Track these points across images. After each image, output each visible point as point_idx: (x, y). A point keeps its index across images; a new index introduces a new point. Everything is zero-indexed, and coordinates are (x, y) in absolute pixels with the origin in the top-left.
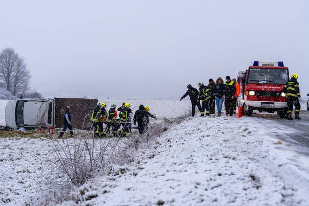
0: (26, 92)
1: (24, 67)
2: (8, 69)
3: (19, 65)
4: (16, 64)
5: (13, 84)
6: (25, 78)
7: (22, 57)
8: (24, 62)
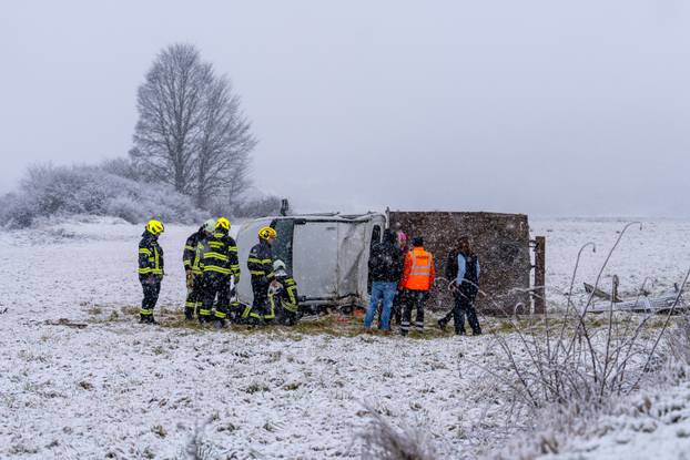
0: (240, 197)
1: (232, 108)
2: (178, 116)
3: (214, 103)
4: (204, 99)
5: (195, 171)
6: (233, 150)
7: (224, 76)
8: (232, 93)
